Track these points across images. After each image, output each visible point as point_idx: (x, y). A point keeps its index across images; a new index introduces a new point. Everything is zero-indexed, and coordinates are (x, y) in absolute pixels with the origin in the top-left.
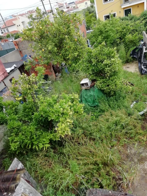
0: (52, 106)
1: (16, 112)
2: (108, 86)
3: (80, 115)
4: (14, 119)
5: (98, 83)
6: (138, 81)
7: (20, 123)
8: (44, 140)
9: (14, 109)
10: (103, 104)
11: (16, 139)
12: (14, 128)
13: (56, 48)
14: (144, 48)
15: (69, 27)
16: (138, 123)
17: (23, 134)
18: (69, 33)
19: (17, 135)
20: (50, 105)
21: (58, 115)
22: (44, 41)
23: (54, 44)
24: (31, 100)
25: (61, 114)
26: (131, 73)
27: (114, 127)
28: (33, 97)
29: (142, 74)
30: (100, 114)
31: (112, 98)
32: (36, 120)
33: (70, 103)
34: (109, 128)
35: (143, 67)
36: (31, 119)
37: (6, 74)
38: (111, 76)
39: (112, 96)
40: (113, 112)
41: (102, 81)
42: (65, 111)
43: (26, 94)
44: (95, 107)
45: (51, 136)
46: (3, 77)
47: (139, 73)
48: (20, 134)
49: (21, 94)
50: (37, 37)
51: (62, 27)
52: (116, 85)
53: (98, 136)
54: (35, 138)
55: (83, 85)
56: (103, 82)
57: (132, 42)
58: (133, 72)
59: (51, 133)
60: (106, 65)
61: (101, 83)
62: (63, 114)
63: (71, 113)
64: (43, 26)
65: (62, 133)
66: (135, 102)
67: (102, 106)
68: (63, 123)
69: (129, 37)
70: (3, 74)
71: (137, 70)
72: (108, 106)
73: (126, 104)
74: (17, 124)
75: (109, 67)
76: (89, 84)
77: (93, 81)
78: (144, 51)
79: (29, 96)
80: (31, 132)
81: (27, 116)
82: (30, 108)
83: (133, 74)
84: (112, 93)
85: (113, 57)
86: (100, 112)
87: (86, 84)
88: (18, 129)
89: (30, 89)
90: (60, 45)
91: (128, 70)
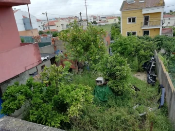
0: (70, 93)
1: (41, 91)
2: (117, 86)
3: (89, 103)
4: (38, 97)
5: (109, 83)
6: (144, 88)
7: (42, 101)
8: (57, 119)
9: (40, 89)
10: (111, 100)
11: (36, 112)
12: (36, 104)
13: (83, 50)
14: (153, 63)
15: (96, 37)
16: (136, 122)
17: (41, 110)
18: (95, 41)
19: (37, 110)
20: (68, 91)
21: (72, 100)
22: (75, 43)
23: (82, 46)
24: (54, 85)
25: (75, 99)
26: (140, 80)
27: (115, 120)
28: (56, 83)
29: (148, 83)
30: (107, 108)
31: (119, 97)
32: (54, 101)
33: (83, 93)
34: (111, 120)
35: (149, 78)
36: (51, 100)
37: (40, 62)
38: (121, 79)
39: (120, 95)
40: (118, 109)
41: (113, 81)
42: (78, 98)
43: (52, 79)
44: (104, 102)
45: (63, 117)
46: (38, 63)
47: (146, 82)
48: (40, 109)
49: (48, 79)
50: (71, 39)
51: (90, 36)
52: (123, 87)
53: (101, 125)
54: (50, 116)
55: (98, 81)
56: (114, 83)
57: (144, 56)
58: (142, 80)
59: (64, 115)
60: (117, 70)
61: (112, 83)
62: (76, 99)
63: (83, 100)
64: (76, 33)
65: (72, 114)
66: (138, 105)
67: (110, 102)
68: (74, 106)
69: (142, 52)
70: (39, 61)
71: (146, 79)
72: (114, 103)
73: (130, 104)
74: (39, 101)
75: (119, 71)
76: (103, 82)
77: (106, 80)
78: (153, 65)
79: (54, 81)
80: (48, 110)
81: (48, 97)
82: (52, 91)
83: (142, 82)
84: (120, 93)
85: (124, 65)
86: (107, 106)
87: (101, 81)
88: (39, 105)
89: (56, 76)
90: (87, 48)
91: (139, 77)
